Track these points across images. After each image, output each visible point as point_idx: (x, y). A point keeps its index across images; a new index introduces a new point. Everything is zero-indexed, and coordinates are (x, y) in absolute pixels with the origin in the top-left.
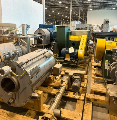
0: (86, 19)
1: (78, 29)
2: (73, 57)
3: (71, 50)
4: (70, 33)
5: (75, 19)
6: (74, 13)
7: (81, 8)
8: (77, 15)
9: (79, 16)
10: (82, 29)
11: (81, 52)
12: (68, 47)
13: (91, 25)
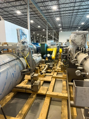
0: (58, 38)
1: (52, 45)
2: (50, 59)
3: (49, 55)
4: (47, 47)
5: (50, 38)
6: (50, 34)
7: (54, 30)
8: (51, 35)
9: (53, 36)
10: (54, 45)
11: (53, 56)
12: (47, 54)
13: (61, 43)
